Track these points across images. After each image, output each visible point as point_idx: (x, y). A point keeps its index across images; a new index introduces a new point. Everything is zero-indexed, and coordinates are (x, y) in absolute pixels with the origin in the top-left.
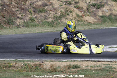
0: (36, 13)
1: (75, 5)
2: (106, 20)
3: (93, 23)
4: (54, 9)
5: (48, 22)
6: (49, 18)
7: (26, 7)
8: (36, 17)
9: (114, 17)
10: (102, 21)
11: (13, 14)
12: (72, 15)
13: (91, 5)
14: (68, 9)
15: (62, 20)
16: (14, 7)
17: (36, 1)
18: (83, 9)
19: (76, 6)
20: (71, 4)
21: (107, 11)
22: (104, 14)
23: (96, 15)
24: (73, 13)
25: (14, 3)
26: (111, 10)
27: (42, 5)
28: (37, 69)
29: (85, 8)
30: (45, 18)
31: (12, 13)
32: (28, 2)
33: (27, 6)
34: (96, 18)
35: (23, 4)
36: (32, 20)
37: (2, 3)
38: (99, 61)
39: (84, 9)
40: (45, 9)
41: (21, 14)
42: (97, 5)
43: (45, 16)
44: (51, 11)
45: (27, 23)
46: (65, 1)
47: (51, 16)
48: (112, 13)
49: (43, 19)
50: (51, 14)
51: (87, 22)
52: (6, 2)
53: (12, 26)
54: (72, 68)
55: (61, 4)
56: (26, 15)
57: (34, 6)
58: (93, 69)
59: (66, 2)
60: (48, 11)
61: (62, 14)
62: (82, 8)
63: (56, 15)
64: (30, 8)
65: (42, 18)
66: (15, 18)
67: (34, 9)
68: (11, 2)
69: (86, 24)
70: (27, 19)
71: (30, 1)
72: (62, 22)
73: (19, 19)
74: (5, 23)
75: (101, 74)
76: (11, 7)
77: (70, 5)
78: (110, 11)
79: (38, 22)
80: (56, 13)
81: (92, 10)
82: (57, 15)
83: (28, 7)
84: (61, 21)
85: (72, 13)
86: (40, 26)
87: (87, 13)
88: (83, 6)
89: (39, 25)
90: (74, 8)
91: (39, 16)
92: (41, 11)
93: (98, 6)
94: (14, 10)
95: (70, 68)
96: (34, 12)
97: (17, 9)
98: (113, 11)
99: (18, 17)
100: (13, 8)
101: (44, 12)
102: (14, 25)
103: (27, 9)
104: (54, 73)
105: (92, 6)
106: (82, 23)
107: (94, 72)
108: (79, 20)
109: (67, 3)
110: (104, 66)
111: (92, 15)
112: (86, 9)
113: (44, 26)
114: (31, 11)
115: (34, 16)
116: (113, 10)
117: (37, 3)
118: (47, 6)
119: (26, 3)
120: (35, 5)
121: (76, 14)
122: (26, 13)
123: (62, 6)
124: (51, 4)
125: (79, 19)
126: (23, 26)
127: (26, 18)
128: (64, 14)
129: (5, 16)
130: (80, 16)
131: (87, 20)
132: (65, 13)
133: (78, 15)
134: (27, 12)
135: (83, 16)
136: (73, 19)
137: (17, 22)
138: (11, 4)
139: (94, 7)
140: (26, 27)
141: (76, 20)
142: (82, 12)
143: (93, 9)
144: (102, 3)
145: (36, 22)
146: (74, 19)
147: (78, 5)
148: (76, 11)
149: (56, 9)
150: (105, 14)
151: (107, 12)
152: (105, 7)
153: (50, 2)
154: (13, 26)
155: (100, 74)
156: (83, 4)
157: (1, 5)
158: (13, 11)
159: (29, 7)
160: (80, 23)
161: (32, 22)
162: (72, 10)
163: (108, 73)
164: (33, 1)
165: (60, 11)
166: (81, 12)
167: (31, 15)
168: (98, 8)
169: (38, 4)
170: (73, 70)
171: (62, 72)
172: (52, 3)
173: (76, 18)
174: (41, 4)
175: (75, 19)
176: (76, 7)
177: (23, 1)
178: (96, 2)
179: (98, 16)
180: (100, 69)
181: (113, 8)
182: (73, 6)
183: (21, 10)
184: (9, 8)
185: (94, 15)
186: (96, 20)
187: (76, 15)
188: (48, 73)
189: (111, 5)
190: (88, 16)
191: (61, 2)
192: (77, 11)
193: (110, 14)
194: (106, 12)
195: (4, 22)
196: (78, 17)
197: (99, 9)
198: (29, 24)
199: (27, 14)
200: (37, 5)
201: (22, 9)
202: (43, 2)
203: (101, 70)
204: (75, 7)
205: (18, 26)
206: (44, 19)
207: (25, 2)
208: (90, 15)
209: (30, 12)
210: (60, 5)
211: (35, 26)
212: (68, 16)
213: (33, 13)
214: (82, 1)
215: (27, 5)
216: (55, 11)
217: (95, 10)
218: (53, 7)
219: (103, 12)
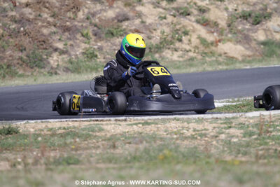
0: (100, 39)
1: (198, 17)
2: (273, 51)
3: (240, 58)
4: (144, 26)
7: (76, 23)
8: (100, 49)
10: (263, 53)
11: (44, 43)
12: (189, 40)
13: (238, 16)
14: (181, 26)
15: (164, 54)
16: (45, 24)
17: (101, 10)
18: (218, 25)
19: (200, 17)
20: (189, 15)
21: (278, 29)
22: (270, 37)
23: (251, 40)
24: (191, 36)
25: (45, 15)
27: (117, 17)
29: (223, 24)
31: (40, 40)
32: (81, 11)
33: (79, 22)
34: (250, 47)
35: (70, 18)
36: (90, 55)
37: (18, 16)
39: (220, 26)
40: (124, 27)
41: (62, 41)
42: (253, 15)
44: (137, 31)
45: (77, 63)
46: (173, 8)
51: (227, 57)
52: (27, 12)
53: (37, 70)
55: (163, 15)
56: (76, 43)
57: (97, 20)
59: (177, 9)
61: (165, 39)
62: (216, 22)
63: (151, 41)
64: (86, 27)
66: (47, 51)
67: (95, 28)
68: (38, 13)
69: (222, 60)
70: (78, 53)
71: (86, 11)
72: (163, 58)
73: (57, 53)
74: (22, 62)
76: (40, 24)
77: (187, 17)
79: (104, 60)
80: (149, 38)
81: (240, 28)
83: (80, 24)
84: (160, 57)
85: (189, 37)
87: (226, 35)
88: (219, 18)
90: (195, 24)
91: (108, 46)
92: (112, 34)
93: (257, 17)
94: (45, 31)
96: (95, 35)
97: (54, 29)
99: (56, 50)
100: (43, 26)
101: (121, 36)
102: (44, 68)
103: (77, 29)
105: (240, 17)
106: (214, 59)
108: (205, 53)
109: (178, 12)
111: (240, 39)
112: (226, 25)
114: (87, 34)
115: (95, 44)
117: (105, 14)
118: (127, 19)
119: (76, 15)
120: (98, 18)
121: (199, 37)
122: (76, 39)
123: (165, 18)
124: (139, 15)
125: (205, 51)
126: (67, 70)
127: (76, 51)
128: (169, 38)
129: (22, 46)
130: (209, 42)
131: (225, 53)
132: (173, 37)
133: (203, 41)
134: (78, 36)
135: (215, 43)
136: (190, 51)
137: (52, 62)
138: (40, 18)
139: (246, 19)
140: (73, 72)
141: (198, 53)
142: (215, 34)
143: (244, 24)
144: (266, 9)
145: (100, 59)
146: (193, 50)
147: (206, 16)
148: (200, 31)
149: (151, 27)
150: (273, 38)
151: (277, 32)
153: (135, 10)
154: (42, 70)
156: (220, 14)
157: (16, 22)
158: (43, 35)
159: (84, 25)
160: (207, 59)
161: (88, 61)
162: (189, 28)
164: (95, 10)
165: (159, 31)
166: (213, 33)
167: (89, 43)
168: (256, 22)
169: (105, 17)
172: (141, 13)
173: (198, 48)
174: (114, 16)
175: (197, 51)
176: (202, 22)
177: (69, 11)
178: (252, 8)
179: (254, 42)
182: (193, 20)
183: (64, 31)
184: (34, 27)
185: (246, 39)
186: (248, 53)
187: (198, 41)
190: (229, 43)
191: (164, 9)
192: (202, 31)
194: (275, 32)
195: (20, 62)
196: (204, 45)
197: (258, 26)
198: (81, 64)
199: (78, 41)
200: (103, 18)
201: (67, 29)
202: (117, 10)
204: (198, 22)
205: (53, 71)
207: (75, 13)
208: (234, 39)
209: (86, 36)
210: (160, 17)
211: (95, 69)
212: (178, 44)
213: (93, 38)
214: (217, 7)
215: (78, 19)
216: (148, 32)
217: (248, 26)
218: (143, 22)
219: (269, 33)
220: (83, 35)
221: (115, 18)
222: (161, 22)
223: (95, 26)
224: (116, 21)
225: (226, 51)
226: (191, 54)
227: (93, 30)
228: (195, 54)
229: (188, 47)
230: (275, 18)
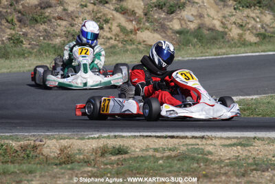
0: (25, 25)
1: (116, 6)
2: (188, 40)
4: (67, 14)
5: (54, 47)
6: (56, 35)
7: (1, 9)
8: (25, 35)
9: (207, 32)
10: (180, 42)
12: (110, 28)
13: (153, 5)
14: (101, 14)
18: (135, 13)
19: (119, 6)
20: (107, 3)
21: (192, 18)
22: (184, 26)
23: (167, 29)
24: (111, 24)
26: (201, 16)
27: (40, 5)
28: (28, 156)
29: (140, 12)
30: (47, 35)
33: (3, 8)
34: (167, 36)
36: (16, 41)
38: (172, 137)
39: (137, 15)
40: (47, 14)
42: (168, 4)
43: (45, 30)
44: (60, 18)
45: (4, 48)
47: (60, 31)
48: (202, 24)
49: (41, 38)
50: (60, 26)
51: (146, 45)
54: (111, 153)
55: (84, 4)
56: (1, 29)
57: (21, 7)
58: (158, 155)
60: (53, 20)
62: (133, 11)
64: (11, 13)
65: (39, 36)
67: (20, 15)
69: (142, 48)
70: (4, 39)
75: (179, 168)
77: (106, 5)
78: (198, 18)
79: (29, 46)
80: (72, 25)
81: (156, 17)
82: (74, 28)
83: (5, 10)
85: (109, 25)
86: (33, 55)
87: (144, 24)
88: (136, 7)
89: (31, 53)
90: (114, 12)
91: (32, 32)
92: (36, 21)
93: (171, 6)
95: (106, 155)
96: (20, 21)
98: (206, 20)
101: (44, 22)
103: (2, 15)
104: (69, 166)
105: (156, 6)
106: (135, 47)
107: (161, 162)
108: (125, 41)
110: (185, 148)
111: (157, 27)
112: (142, 14)
113: (44, 55)
114: (12, 20)
115: (20, 31)
116: (206, 16)
117: (28, 1)
118: (50, 6)
120: (22, 4)
121: (119, 26)
122: (2, 25)
123: (86, 6)
124: (61, 3)
125: (125, 39)
127: (2, 37)
130: (129, 30)
131: (144, 41)
133: (123, 29)
134: (4, 22)
135: (134, 31)
136: (111, 38)
139: (162, 8)
142: (134, 22)
143: (159, 13)
145: (26, 45)
146: (114, 38)
147: (124, 4)
148: (119, 19)
149: (73, 15)
150: (187, 27)
151: (191, 21)
152: (188, 8)
155: (175, 168)
156: (136, 2)
159: (9, 11)
160: (128, 47)
161: (15, 46)
162: (110, 16)
163: (196, 165)
165: (81, 19)
166: (132, 21)
167: (14, 29)
168: (171, 12)
169: (28, 4)
170: (113, 158)
171: (87, 162)
172: (63, 0)
173: (118, 36)
174: (37, 3)
175: (118, 39)
176: (120, 10)
179: (170, 31)
180: (175, 157)
181: (205, 13)
182: (112, 8)
185: (162, 28)
187: (118, 29)
188: (55, 167)
189: (201, 4)
190: (147, 31)
192: (121, 19)
193: (199, 25)
194: (189, 21)
196: (124, 33)
197: (173, 15)
198: (9, 50)
199: (3, 27)
203: (177, 158)
204: (116, 10)
206: (44, 39)
208: (151, 28)
209: (11, 22)
210: (81, 5)
211: (22, 55)
213: (18, 24)
215: (2, 5)
216: (70, 19)
217: (163, 15)
218: (65, 10)
219: (183, 22)
220: (7, 21)
221: (39, 5)
222: (83, 10)
223: (19, 12)
224: (39, 8)
225: (145, 39)
226: (112, 42)
227: (18, 17)
228: (116, 42)
229: (109, 35)
230: (189, 8)
